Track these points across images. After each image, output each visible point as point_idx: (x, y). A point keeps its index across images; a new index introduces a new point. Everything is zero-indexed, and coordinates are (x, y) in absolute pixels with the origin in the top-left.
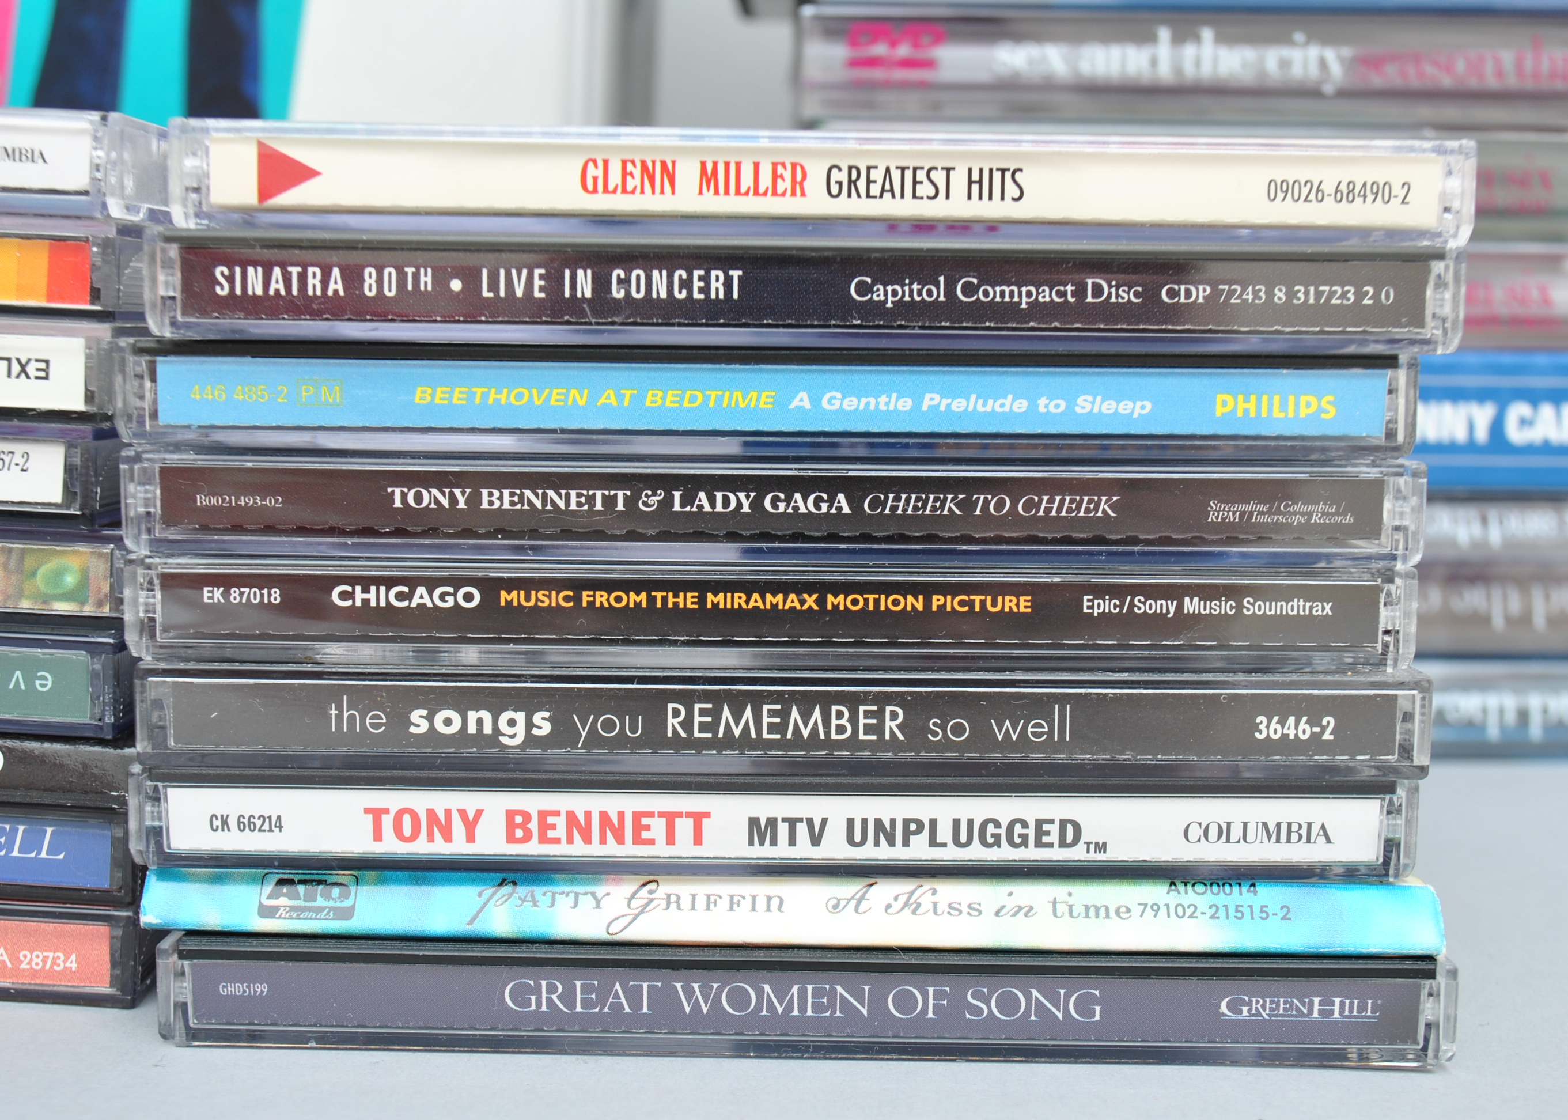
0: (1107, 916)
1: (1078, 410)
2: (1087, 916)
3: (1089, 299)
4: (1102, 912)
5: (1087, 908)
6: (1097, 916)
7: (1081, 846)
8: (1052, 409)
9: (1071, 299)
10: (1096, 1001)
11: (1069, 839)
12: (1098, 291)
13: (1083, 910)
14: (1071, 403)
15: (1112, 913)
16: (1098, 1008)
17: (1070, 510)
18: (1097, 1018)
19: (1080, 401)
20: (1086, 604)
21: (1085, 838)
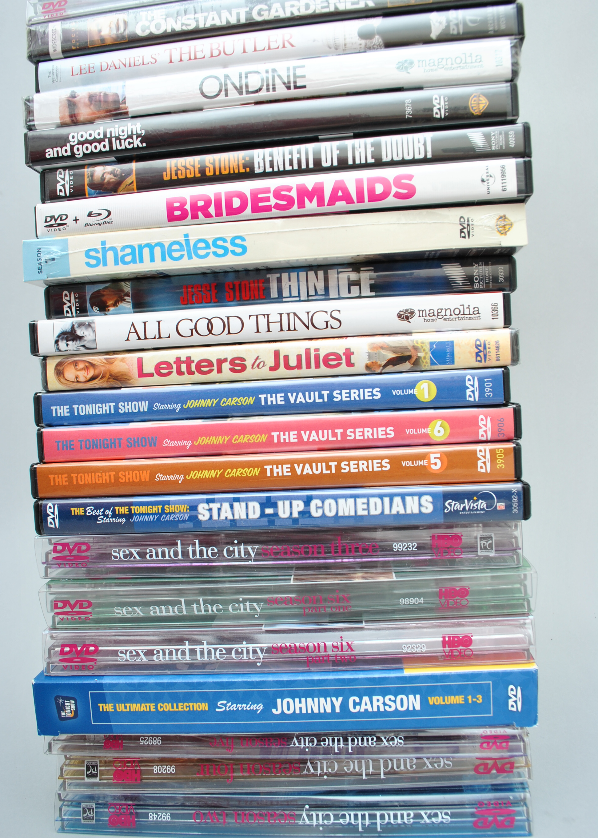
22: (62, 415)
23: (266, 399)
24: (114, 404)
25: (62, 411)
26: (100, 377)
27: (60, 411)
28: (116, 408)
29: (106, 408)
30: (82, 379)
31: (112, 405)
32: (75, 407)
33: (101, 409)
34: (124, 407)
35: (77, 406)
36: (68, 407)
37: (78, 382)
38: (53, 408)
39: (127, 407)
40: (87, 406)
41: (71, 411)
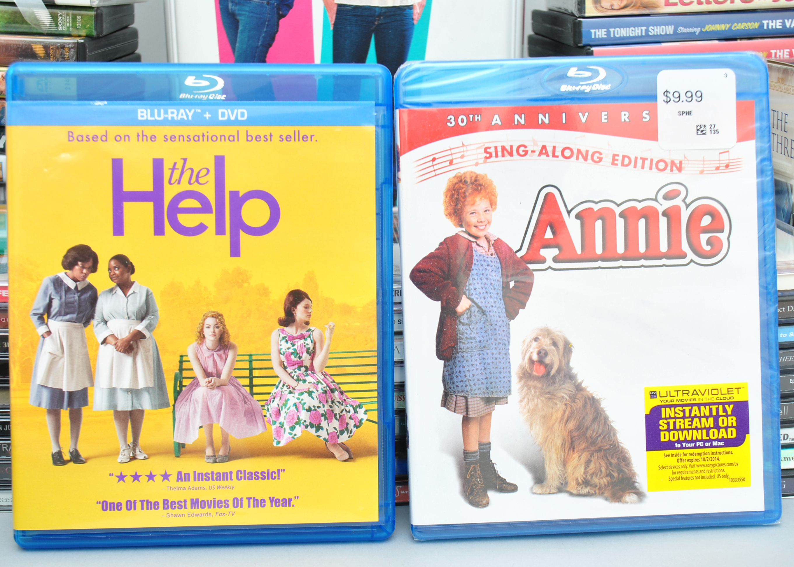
0: (790, 460)
1: (790, 336)
2: (785, 460)
3: (788, 311)
4: (789, 459)
5: (785, 458)
6: (788, 460)
7: (788, 439)
8: (783, 336)
9: (784, 311)
10: (784, 483)
11: (786, 438)
12: (790, 308)
13: (784, 459)
14: (788, 334)
15: (791, 459)
16: (785, 485)
17: (787, 360)
18: (784, 487)
19: (790, 334)
20: (790, 381)
21: (789, 437)
22: (600, 37)
23: (768, 24)
24: (645, 28)
25: (600, 33)
26: (632, 5)
27: (599, 33)
28: (647, 31)
29: (638, 31)
30: (616, 7)
31: (644, 28)
32: (612, 30)
33: (633, 32)
34: (653, 30)
35: (613, 29)
36: (605, 30)
37: (612, 9)
38: (593, 31)
39: (656, 30)
40: (622, 29)
41: (608, 33)
